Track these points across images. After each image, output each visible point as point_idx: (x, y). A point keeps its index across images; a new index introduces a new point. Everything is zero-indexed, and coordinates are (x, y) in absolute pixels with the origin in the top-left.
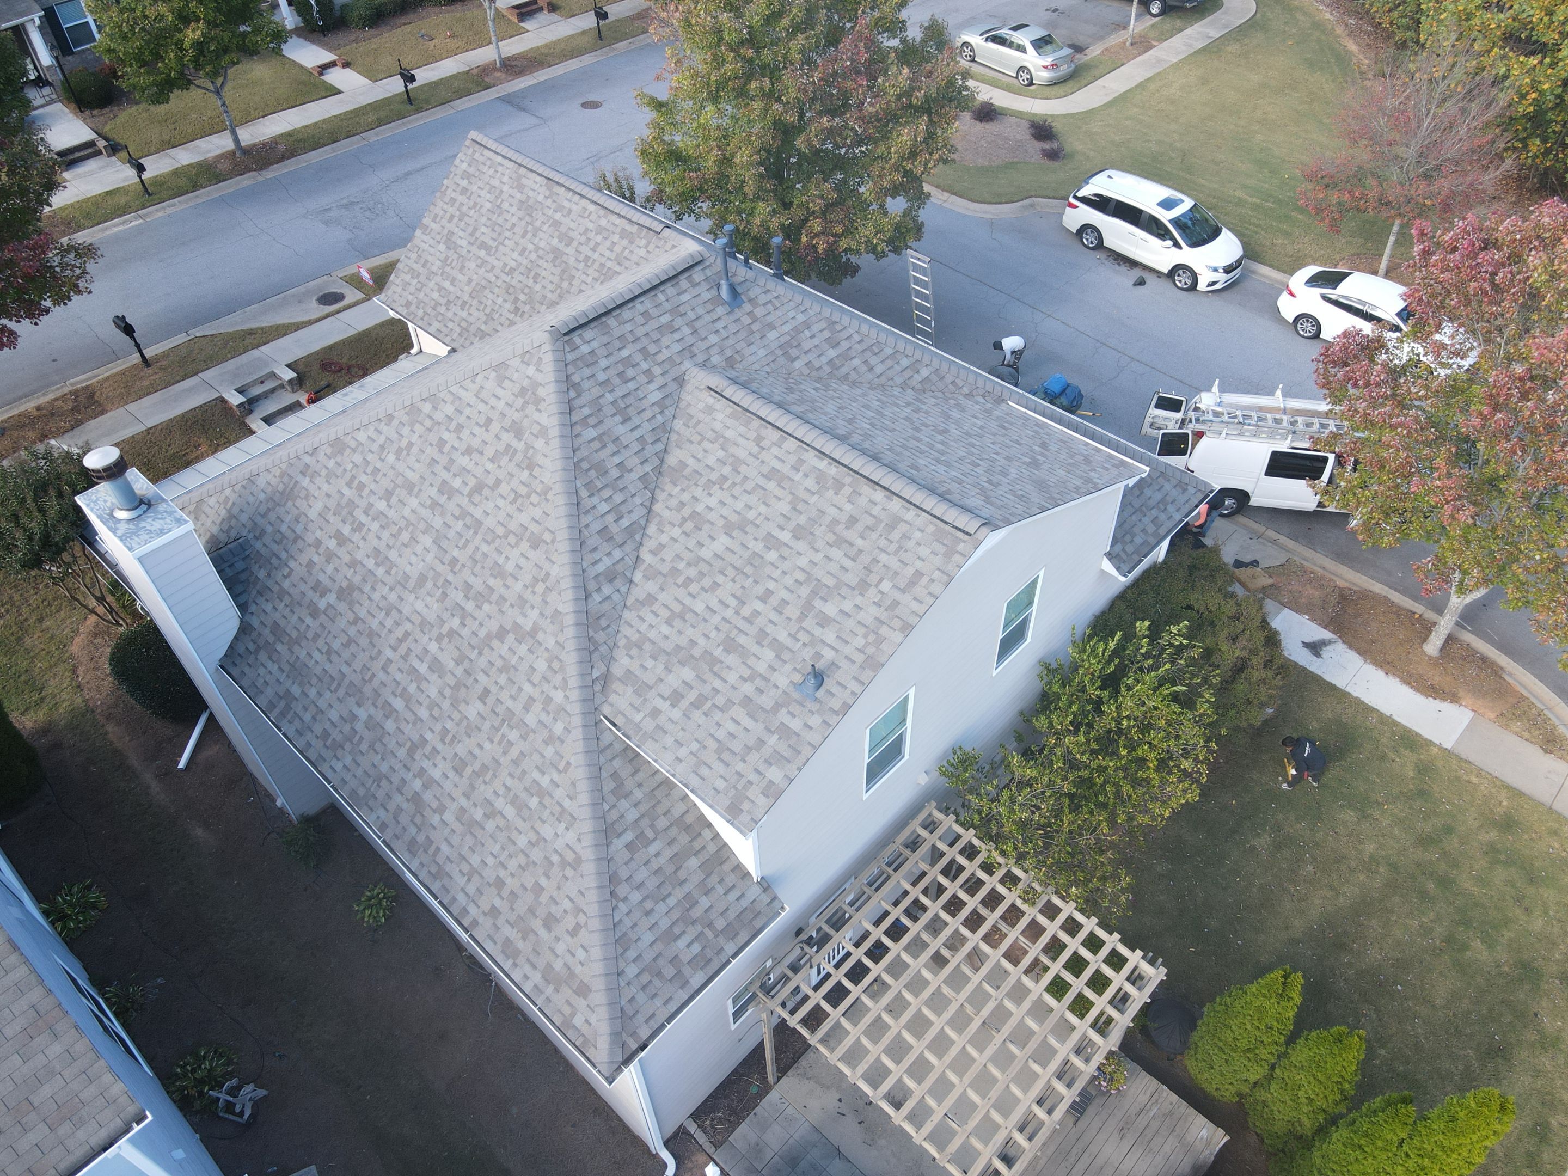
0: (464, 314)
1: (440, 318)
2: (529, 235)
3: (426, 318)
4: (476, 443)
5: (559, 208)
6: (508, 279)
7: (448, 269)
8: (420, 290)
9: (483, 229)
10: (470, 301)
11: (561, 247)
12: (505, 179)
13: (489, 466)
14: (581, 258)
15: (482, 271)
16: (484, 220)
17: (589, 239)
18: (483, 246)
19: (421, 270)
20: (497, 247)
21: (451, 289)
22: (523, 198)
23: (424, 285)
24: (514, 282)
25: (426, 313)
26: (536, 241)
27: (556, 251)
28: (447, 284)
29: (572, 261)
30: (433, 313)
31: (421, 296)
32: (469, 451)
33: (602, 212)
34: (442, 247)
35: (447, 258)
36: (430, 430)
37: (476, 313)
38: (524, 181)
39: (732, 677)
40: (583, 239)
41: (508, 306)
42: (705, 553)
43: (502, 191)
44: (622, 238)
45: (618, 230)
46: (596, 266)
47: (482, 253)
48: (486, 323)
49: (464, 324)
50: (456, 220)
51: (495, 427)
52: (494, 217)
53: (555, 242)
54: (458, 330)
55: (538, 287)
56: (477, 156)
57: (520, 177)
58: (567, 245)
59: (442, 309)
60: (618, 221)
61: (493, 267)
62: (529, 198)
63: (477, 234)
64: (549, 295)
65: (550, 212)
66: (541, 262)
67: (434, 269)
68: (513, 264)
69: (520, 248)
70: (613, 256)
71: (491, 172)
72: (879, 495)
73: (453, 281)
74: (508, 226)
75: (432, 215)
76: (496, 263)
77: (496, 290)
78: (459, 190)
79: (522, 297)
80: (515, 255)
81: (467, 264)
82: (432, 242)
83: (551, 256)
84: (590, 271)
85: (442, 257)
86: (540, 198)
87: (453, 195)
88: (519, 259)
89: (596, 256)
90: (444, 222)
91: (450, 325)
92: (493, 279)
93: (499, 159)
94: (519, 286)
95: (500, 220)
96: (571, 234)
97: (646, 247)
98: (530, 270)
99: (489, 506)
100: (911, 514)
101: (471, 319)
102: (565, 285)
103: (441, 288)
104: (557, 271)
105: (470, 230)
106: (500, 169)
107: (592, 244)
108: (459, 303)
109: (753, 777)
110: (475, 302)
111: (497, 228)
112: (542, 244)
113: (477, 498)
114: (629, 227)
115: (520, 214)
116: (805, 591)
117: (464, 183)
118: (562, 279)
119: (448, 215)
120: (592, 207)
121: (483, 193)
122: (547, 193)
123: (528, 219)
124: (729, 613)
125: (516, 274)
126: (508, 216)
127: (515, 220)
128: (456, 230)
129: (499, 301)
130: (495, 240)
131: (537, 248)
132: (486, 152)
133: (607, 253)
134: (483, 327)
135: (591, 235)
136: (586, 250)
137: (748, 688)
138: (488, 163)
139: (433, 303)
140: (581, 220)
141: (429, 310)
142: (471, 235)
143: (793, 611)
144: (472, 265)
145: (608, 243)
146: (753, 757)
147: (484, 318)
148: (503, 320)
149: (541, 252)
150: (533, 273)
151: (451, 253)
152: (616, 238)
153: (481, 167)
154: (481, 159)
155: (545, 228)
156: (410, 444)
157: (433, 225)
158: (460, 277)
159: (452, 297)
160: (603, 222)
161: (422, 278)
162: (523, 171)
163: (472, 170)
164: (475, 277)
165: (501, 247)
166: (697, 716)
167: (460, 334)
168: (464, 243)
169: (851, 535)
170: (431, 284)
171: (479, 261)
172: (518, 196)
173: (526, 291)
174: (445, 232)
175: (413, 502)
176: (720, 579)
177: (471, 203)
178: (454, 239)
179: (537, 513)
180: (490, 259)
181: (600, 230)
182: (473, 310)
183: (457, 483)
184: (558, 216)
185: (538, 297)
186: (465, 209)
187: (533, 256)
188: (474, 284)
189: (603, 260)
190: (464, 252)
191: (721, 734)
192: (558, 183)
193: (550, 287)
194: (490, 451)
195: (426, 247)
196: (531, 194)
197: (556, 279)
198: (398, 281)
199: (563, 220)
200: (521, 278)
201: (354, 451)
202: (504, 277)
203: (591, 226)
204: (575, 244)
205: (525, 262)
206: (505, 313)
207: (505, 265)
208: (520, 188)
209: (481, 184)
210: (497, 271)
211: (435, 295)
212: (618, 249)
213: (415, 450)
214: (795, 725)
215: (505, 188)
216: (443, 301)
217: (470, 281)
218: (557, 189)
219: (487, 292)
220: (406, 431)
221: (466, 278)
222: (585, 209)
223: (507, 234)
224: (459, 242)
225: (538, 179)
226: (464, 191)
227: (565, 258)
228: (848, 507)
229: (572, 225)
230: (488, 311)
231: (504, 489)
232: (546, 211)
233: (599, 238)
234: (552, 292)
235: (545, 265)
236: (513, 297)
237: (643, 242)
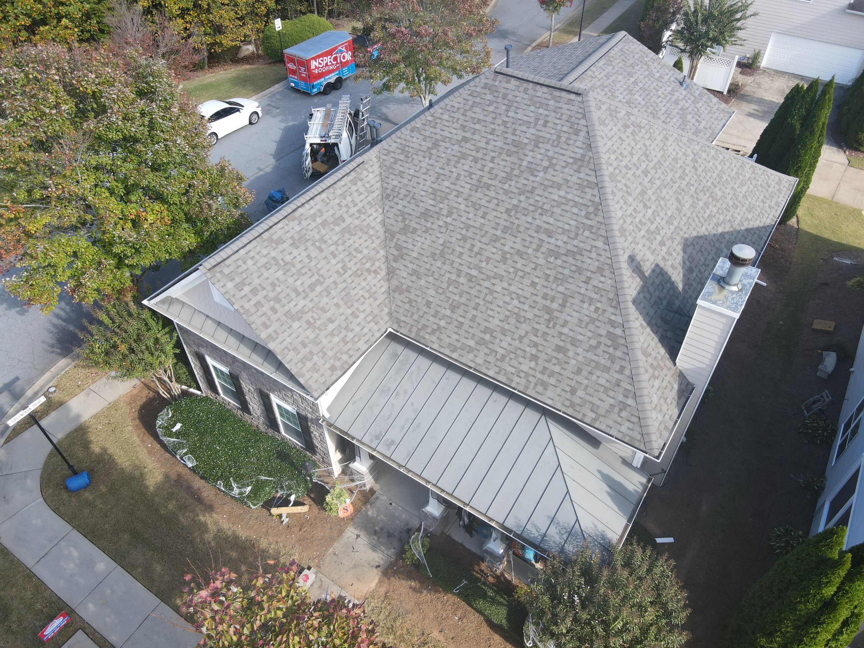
0: (362, 316)
1: (356, 339)
2: (323, 246)
3: (351, 353)
5: (313, 217)
6: (350, 272)
7: (318, 323)
8: (325, 354)
9: (299, 283)
10: (353, 309)
11: (344, 225)
12: (264, 252)
14: (357, 215)
15: (333, 293)
16: (290, 280)
17: (346, 205)
18: (312, 287)
19: (307, 350)
20: (319, 275)
21: (336, 323)
22: (290, 242)
23: (322, 351)
24: (354, 269)
25: (347, 353)
26: (330, 242)
27: (343, 231)
28: (331, 327)
29: (357, 222)
30: (349, 345)
31: (330, 354)
33: (331, 190)
34: (296, 325)
35: (308, 322)
37: (365, 306)
38: (275, 237)
39: (687, 105)
40: (344, 209)
41: (370, 278)
43: (274, 258)
44: (355, 184)
45: (349, 184)
46: (367, 207)
47: (319, 289)
48: (376, 299)
49: (370, 318)
50: (277, 306)
51: (623, 136)
52: (294, 270)
53: (337, 229)
54: (372, 324)
55: (365, 251)
56: (226, 271)
57: (270, 240)
58: (344, 221)
59: (351, 335)
60: (342, 183)
61: (335, 283)
62: (292, 238)
63: (300, 289)
64: (374, 245)
65: (314, 225)
66: (347, 244)
67: (312, 336)
68: (340, 265)
69: (330, 256)
70: (366, 194)
71: (250, 262)
73: (331, 321)
74: (307, 261)
75: (261, 328)
76: (332, 279)
77: (354, 285)
78: (250, 296)
79: (368, 266)
80: (333, 262)
81: (321, 305)
82: (286, 334)
83: (347, 235)
84: (369, 212)
85: (305, 326)
86: (298, 228)
87: (252, 302)
88: (338, 259)
89: (360, 205)
90: (274, 317)
91: (366, 330)
92: (344, 285)
93: (242, 252)
94: (358, 266)
95: (299, 266)
96: (337, 216)
97: (369, 172)
98: (350, 253)
99: (653, 153)
101: (368, 311)
102: (371, 232)
103: (332, 334)
104: (360, 234)
105: (293, 295)
106: (252, 254)
107: (351, 205)
108: (351, 318)
110: (356, 305)
111: (303, 271)
112: (335, 238)
113: (650, 158)
114: (350, 178)
115: (302, 247)
116: (652, 79)
117: (247, 289)
118: (366, 233)
119: (269, 312)
120: (324, 195)
121: (266, 274)
122: (297, 222)
123: (309, 244)
125: (349, 265)
126: (299, 258)
127: (304, 254)
128: (286, 308)
129: (363, 284)
130: (313, 275)
131: (336, 243)
132: (227, 262)
133: (362, 197)
134: (378, 302)
135: (344, 203)
136: (354, 210)
137: (689, 102)
138: (240, 263)
139: (342, 344)
140: (330, 205)
141: (346, 348)
142: (298, 294)
143: (660, 84)
144: (325, 300)
145: (355, 194)
147: (372, 300)
148: (378, 285)
149: (340, 242)
150: (354, 253)
151: (306, 317)
152: (354, 188)
153: (240, 270)
154: (232, 268)
155: (323, 232)
157: (270, 330)
158: (329, 314)
159: (344, 325)
160: (339, 192)
161: (315, 350)
162: (265, 236)
163: (238, 279)
164: (335, 300)
165: (321, 272)
166: (702, 117)
167: (376, 324)
168: (302, 303)
169: (629, 62)
170: (325, 341)
171: (325, 293)
172: (285, 245)
173: (364, 261)
174: (283, 318)
176: (652, 101)
177: (269, 288)
178: (294, 311)
179: (657, 132)
180: (328, 282)
181: (343, 196)
182: (362, 308)
183: (643, 165)
184: (319, 220)
185: (373, 253)
186: (272, 295)
187: (341, 248)
188: (341, 303)
189: (366, 201)
190: (311, 305)
191: (706, 112)
192: (294, 211)
193: (368, 243)
195: (289, 340)
196: (288, 235)
197: (365, 237)
198: (308, 376)
199: (323, 218)
200: (352, 262)
202: (347, 275)
203: (337, 201)
204: (345, 216)
205: (342, 256)
206: (375, 281)
207: (337, 272)
208: (281, 241)
209: (255, 275)
210: (339, 280)
211: (336, 339)
212: (362, 189)
215: (273, 254)
216: (344, 332)
217: (337, 305)
218: (297, 214)
219: (353, 293)
221: (333, 308)
222: (323, 200)
223: (313, 264)
224: (298, 308)
225: (280, 225)
226: (254, 291)
227: (352, 226)
228: (618, 61)
229: (331, 213)
230: (367, 295)
231: (647, 143)
232: (310, 228)
233: (349, 199)
234: (373, 242)
235: (351, 242)
236: (365, 273)
237: (365, 173)
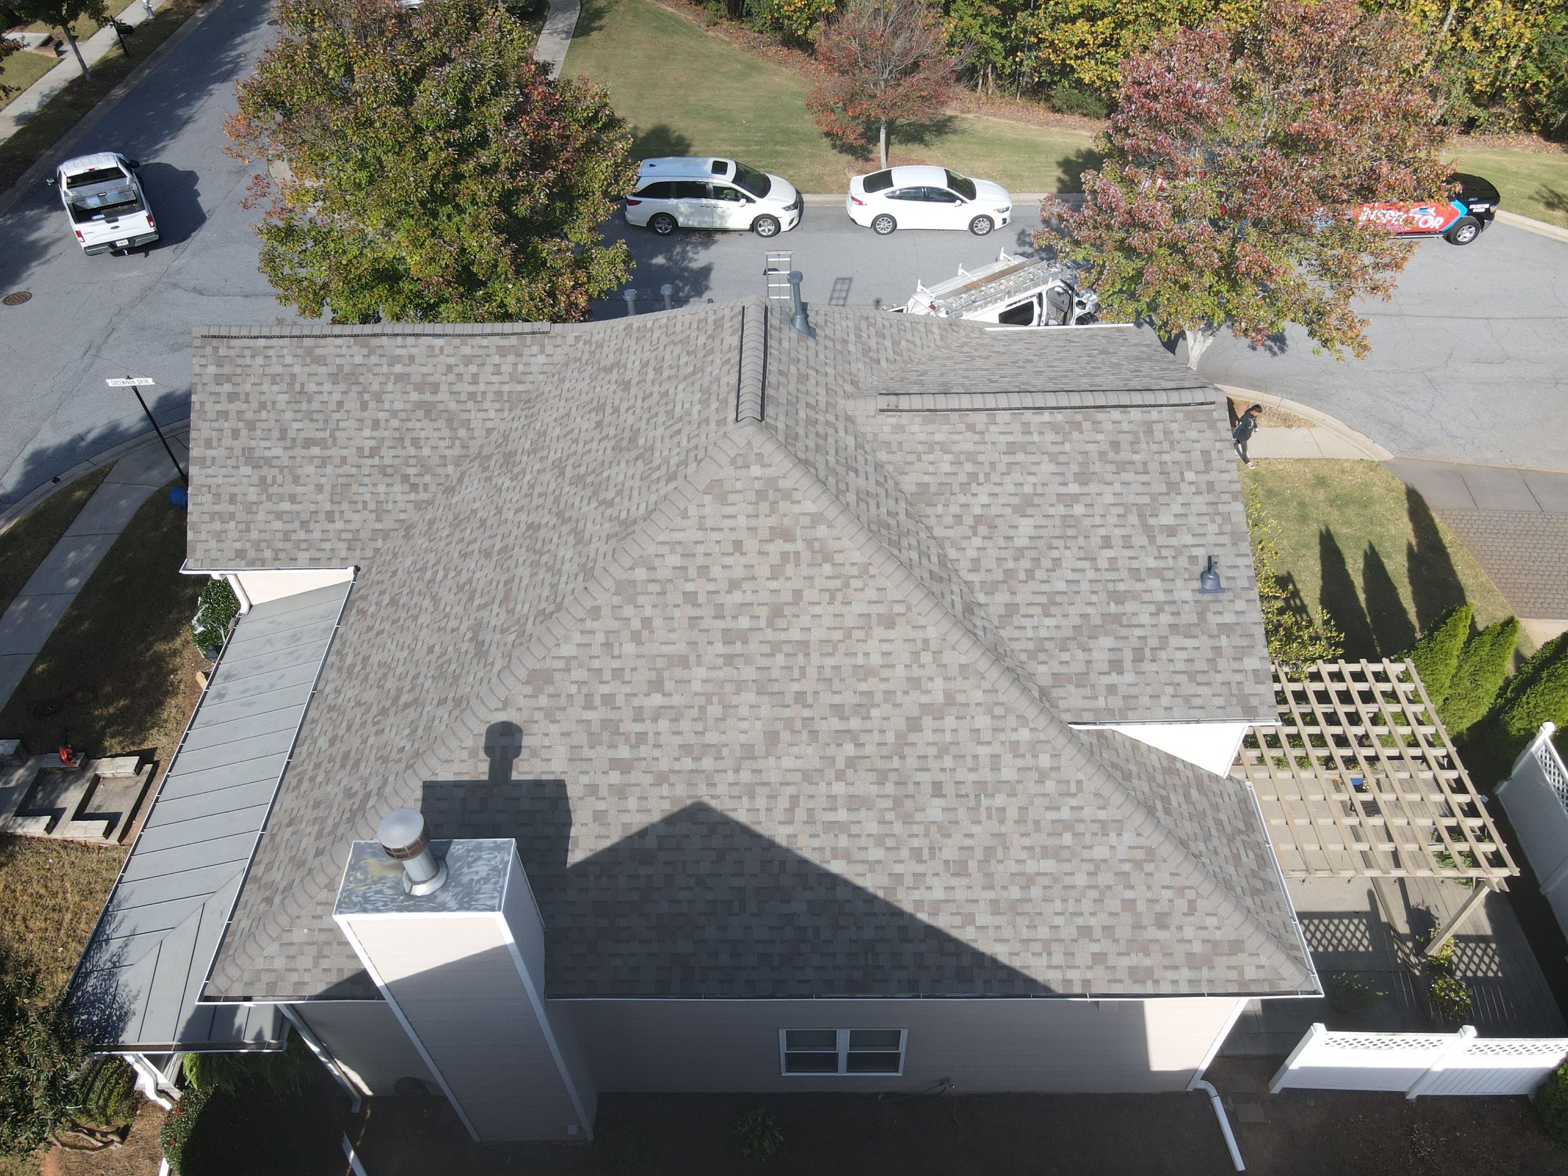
0: (339, 525)
1: (303, 546)
2: (372, 405)
3: (281, 555)
4: (738, 572)
5: (395, 360)
6: (376, 461)
7: (275, 489)
8: (248, 530)
9: (296, 426)
10: (336, 508)
11: (428, 397)
12: (288, 360)
13: (774, 585)
14: (464, 397)
15: (329, 470)
16: (289, 415)
17: (460, 375)
18: (309, 443)
19: (232, 508)
20: (332, 435)
21: (296, 507)
22: (332, 369)
23: (248, 523)
24: (387, 461)
25: (277, 551)
26: (387, 405)
27: (419, 405)
28: (286, 506)
29: (453, 406)
30: (288, 546)
31: (254, 535)
32: (734, 585)
33: (457, 341)
34: (246, 470)
35: (263, 479)
36: (663, 593)
37: (356, 517)
38: (318, 352)
39: (1145, 619)
40: (451, 378)
41: (398, 488)
42: (1022, 542)
43: (293, 376)
44: (503, 356)
45: (493, 350)
46: (490, 396)
47: (316, 451)
48: (379, 520)
49: (349, 536)
50: (244, 432)
51: (751, 545)
52: (304, 406)
53: (414, 396)
54: (343, 546)
55: (426, 451)
56: (222, 352)
57: (309, 351)
58: (435, 392)
59: (302, 535)
60: (485, 342)
61: (344, 460)
62: (340, 367)
63: (291, 434)
64: (448, 452)
65: (385, 369)
66: (410, 425)
67: (253, 498)
68: (372, 443)
69: (368, 423)
70: (506, 378)
71: (260, 360)
72: (1116, 414)
73: (293, 499)
74: (333, 406)
75: (202, 442)
76: (344, 452)
77: (367, 480)
78: (223, 398)
79: (411, 471)
80: (367, 432)
81: (299, 472)
82: (223, 471)
83: (420, 414)
84: (486, 405)
85: (255, 479)
86: (358, 360)
87: (219, 407)
88: (376, 434)
89: (482, 387)
90: (227, 442)
91: (327, 545)
92: (354, 471)
93: (262, 342)
94: (397, 462)
95: (315, 406)
96: (431, 379)
97: (542, 352)
98: (401, 439)
99: (805, 620)
100: (1154, 414)
101: (353, 526)
102: (462, 433)
103: (279, 516)
104: (441, 423)
105: (276, 434)
106: (271, 352)
107: (468, 378)
108: (322, 516)
109: (1238, 677)
110: (345, 506)
111: (315, 416)
112: (398, 405)
113: (781, 623)
114: (504, 342)
115: (342, 387)
116: (1133, 519)
117: (227, 387)
118: (454, 429)
119: (227, 433)
120: (439, 342)
121: (265, 388)
122: (365, 351)
123: (355, 388)
124: (1091, 574)
125: (384, 451)
126: (325, 397)
127: (337, 397)
128: (253, 443)
129: (381, 488)
130: (324, 430)
131: (394, 413)
132: (233, 342)
133: (495, 379)
134: (378, 526)
135: (461, 369)
136: (467, 388)
137: (1165, 618)
138: (247, 353)
139: (280, 536)
140: (435, 360)
141: (281, 545)
142: (283, 437)
143: (1140, 540)
144: (310, 469)
145: (489, 369)
146: (1222, 664)
147: (373, 516)
148: (401, 506)
149: (403, 415)
150: (407, 442)
151: (265, 471)
152: (496, 359)
153: (239, 361)
154: (232, 353)
155: (390, 387)
156: (647, 622)
157: (210, 453)
158: (299, 490)
159: (305, 516)
160: (467, 350)
161: (241, 516)
162: (307, 342)
163: (227, 370)
164: (323, 480)
165: (338, 434)
166: (1147, 666)
167: (349, 549)
168: (277, 451)
169: (1125, 455)
170: (261, 516)
171: (317, 462)
172: (322, 370)
173: (413, 462)
174: (238, 452)
175: (700, 672)
176: (1055, 554)
177: (255, 405)
178: (257, 454)
179: (871, 594)
180: (333, 452)
181: (468, 360)
182: (348, 516)
183: (744, 622)
184: (398, 368)
185: (435, 460)
186: (249, 415)
187: (395, 423)
188: (328, 488)
189: (496, 388)
190: (286, 461)
191: (1181, 666)
192: (375, 335)
193: (442, 444)
194: (763, 570)
195: (220, 480)
196: (338, 360)
197: (446, 433)
198: (203, 536)
199: (408, 369)
200: (393, 452)
201: (567, 670)
202: (369, 462)
203: (452, 361)
204: (444, 387)
205: (386, 434)
206: (399, 497)
207: (360, 449)
208: (321, 361)
209: (252, 379)
210: (352, 459)
211: (278, 525)
212: (506, 369)
213: (657, 623)
214: (1228, 618)
215: (297, 369)
216: (296, 525)
217: (319, 488)
218: (375, 342)
219: (355, 488)
220: (628, 611)
221: (311, 487)
222: (431, 347)
223: (337, 416)
224: (268, 454)
225: (338, 341)
226: (233, 397)
227: (440, 407)
228: (1100, 437)
229: (425, 370)
230: (372, 506)
231: (810, 595)
232: (376, 370)
233: (473, 369)
234: (451, 447)
235: (419, 425)
236: (398, 478)
237: (535, 349)
